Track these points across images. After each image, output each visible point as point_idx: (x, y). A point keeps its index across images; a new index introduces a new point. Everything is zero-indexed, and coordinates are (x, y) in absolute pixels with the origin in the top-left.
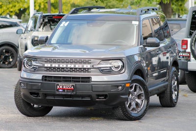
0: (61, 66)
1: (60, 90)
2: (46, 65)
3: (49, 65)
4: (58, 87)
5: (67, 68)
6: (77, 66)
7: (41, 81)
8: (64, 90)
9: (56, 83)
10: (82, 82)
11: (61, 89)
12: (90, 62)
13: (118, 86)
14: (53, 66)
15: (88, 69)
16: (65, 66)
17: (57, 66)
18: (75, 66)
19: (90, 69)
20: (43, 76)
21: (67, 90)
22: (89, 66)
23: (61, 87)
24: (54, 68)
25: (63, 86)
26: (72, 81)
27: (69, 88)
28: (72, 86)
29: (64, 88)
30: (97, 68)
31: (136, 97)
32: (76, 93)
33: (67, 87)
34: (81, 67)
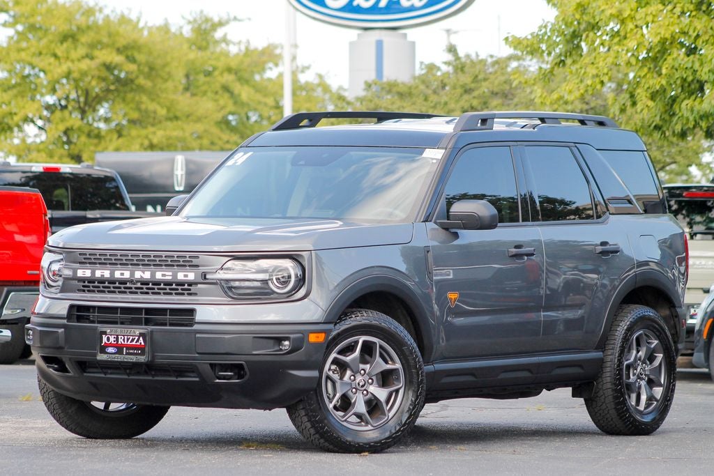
0: (117, 275)
2: (80, 273)
3: (88, 273)
4: (105, 339)
5: (131, 282)
6: (159, 276)
7: (65, 321)
8: (120, 349)
9: (101, 327)
10: (171, 325)
11: (111, 345)
12: (195, 261)
13: (279, 340)
14: (98, 274)
15: (190, 285)
16: (127, 275)
17: (107, 274)
18: (153, 275)
19: (196, 284)
20: (72, 307)
21: (129, 347)
22: (191, 276)
23: (112, 339)
24: (102, 281)
25: (117, 336)
26: (147, 322)
27: (134, 343)
28: (141, 335)
29: (121, 341)
30: (215, 281)
31: (370, 381)
32: (153, 357)
33: (128, 340)
34: (170, 278)
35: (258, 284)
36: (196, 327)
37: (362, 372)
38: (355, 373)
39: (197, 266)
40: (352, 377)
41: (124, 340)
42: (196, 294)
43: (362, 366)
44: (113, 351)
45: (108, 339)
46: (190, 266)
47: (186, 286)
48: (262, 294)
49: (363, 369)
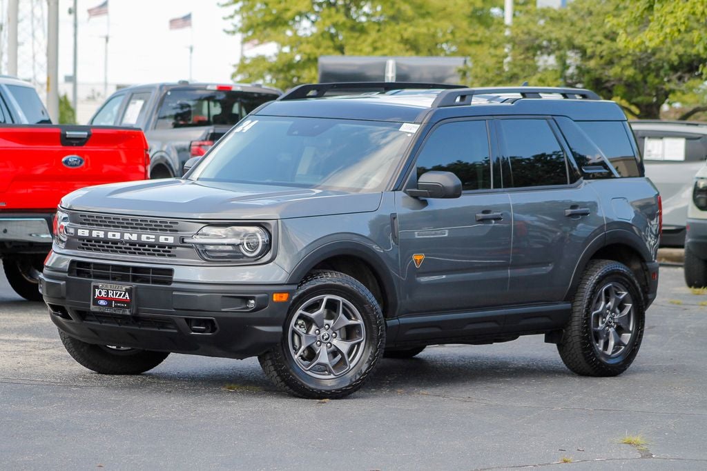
0: (110, 236)
1: (102, 302)
2: (80, 233)
3: (87, 233)
4: (97, 292)
5: (122, 242)
6: (144, 238)
7: (66, 275)
8: (109, 301)
9: (95, 282)
10: (155, 282)
11: (102, 298)
12: (175, 227)
13: (246, 299)
14: (95, 234)
15: (170, 247)
16: (118, 236)
17: (102, 235)
18: (139, 237)
19: (175, 246)
20: (72, 262)
21: (117, 301)
22: (171, 240)
23: (103, 293)
25: (108, 290)
26: (135, 279)
27: (121, 297)
28: (127, 290)
29: (110, 295)
30: (191, 245)
31: (334, 334)
32: (138, 310)
33: (116, 294)
34: (153, 240)
35: (230, 248)
36: (173, 285)
37: (327, 326)
38: (320, 327)
39: (177, 231)
40: (317, 331)
41: (113, 294)
42: (174, 256)
43: (326, 321)
44: (104, 304)
45: (100, 293)
46: (170, 230)
47: (167, 249)
48: (234, 257)
49: (327, 325)
